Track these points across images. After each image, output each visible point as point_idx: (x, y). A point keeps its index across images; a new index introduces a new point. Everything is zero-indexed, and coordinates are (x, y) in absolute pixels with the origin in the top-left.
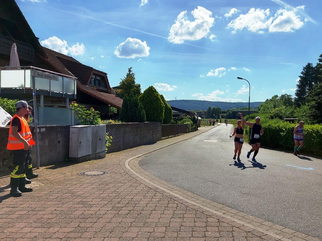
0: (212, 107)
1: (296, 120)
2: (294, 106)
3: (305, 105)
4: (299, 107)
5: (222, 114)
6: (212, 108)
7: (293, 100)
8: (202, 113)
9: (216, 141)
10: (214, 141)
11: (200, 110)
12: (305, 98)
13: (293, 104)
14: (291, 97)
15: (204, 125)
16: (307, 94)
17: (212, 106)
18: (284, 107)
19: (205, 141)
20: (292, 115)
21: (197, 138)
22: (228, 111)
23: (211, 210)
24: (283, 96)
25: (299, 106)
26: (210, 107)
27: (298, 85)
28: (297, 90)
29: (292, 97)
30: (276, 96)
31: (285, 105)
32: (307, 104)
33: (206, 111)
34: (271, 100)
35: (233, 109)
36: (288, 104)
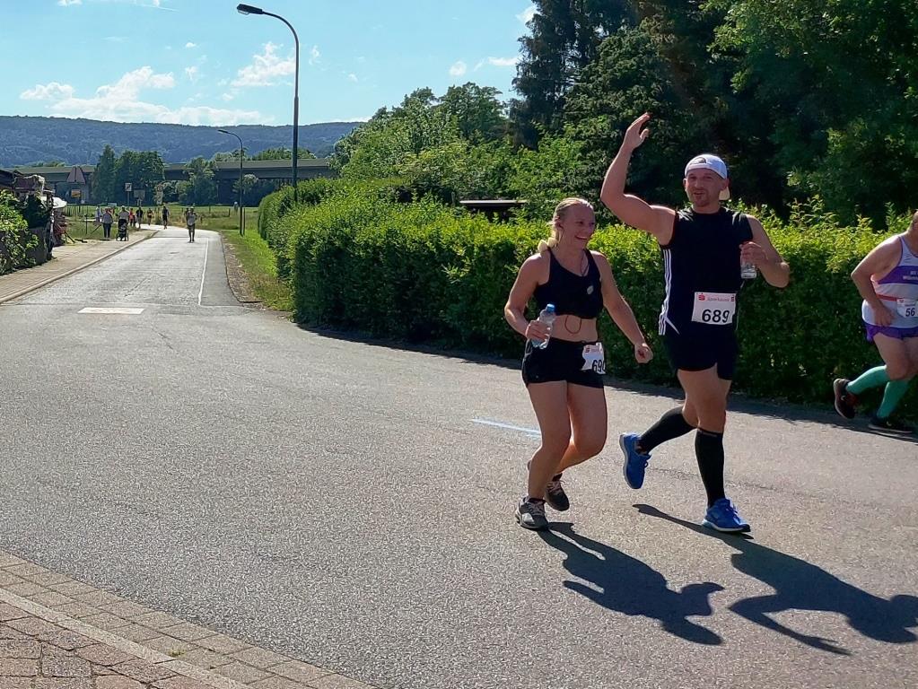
0: (119, 151)
1: (518, 206)
2: (507, 139)
3: (562, 133)
4: (534, 148)
5: (167, 180)
6: (118, 156)
7: (504, 114)
8: (71, 179)
9: (139, 311)
10: (128, 308)
11: (64, 166)
12: (562, 101)
13: (502, 131)
14: (496, 97)
15: (84, 235)
16: (571, 80)
17: (118, 146)
18: (460, 145)
19: (86, 310)
20: (499, 183)
21: (49, 299)
22: (196, 168)
23: (111, 640)
24: (455, 94)
25: (531, 139)
26: (107, 152)
27: (529, 40)
28: (523, 64)
29: (500, 99)
30: (425, 94)
31: (466, 136)
32: (569, 128)
33: (90, 167)
34: (399, 113)
35: (219, 159)
36: (478, 133)
